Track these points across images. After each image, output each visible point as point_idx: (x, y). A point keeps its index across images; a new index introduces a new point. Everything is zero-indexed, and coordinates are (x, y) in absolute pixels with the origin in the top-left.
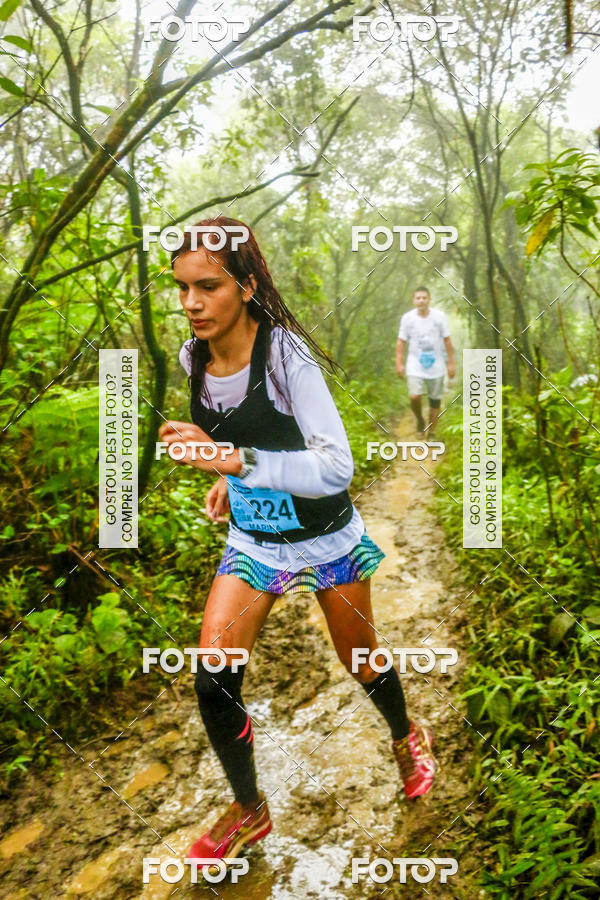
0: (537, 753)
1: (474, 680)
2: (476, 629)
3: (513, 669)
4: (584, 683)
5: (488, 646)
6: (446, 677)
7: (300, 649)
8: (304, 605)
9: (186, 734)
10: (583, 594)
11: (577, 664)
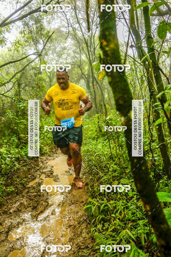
0: (108, 224)
1: (90, 202)
2: (91, 186)
3: (101, 198)
4: (121, 201)
5: (94, 192)
6: (83, 202)
7: (40, 196)
8: (41, 182)
9: (4, 226)
10: (120, 175)
11: (119, 196)
